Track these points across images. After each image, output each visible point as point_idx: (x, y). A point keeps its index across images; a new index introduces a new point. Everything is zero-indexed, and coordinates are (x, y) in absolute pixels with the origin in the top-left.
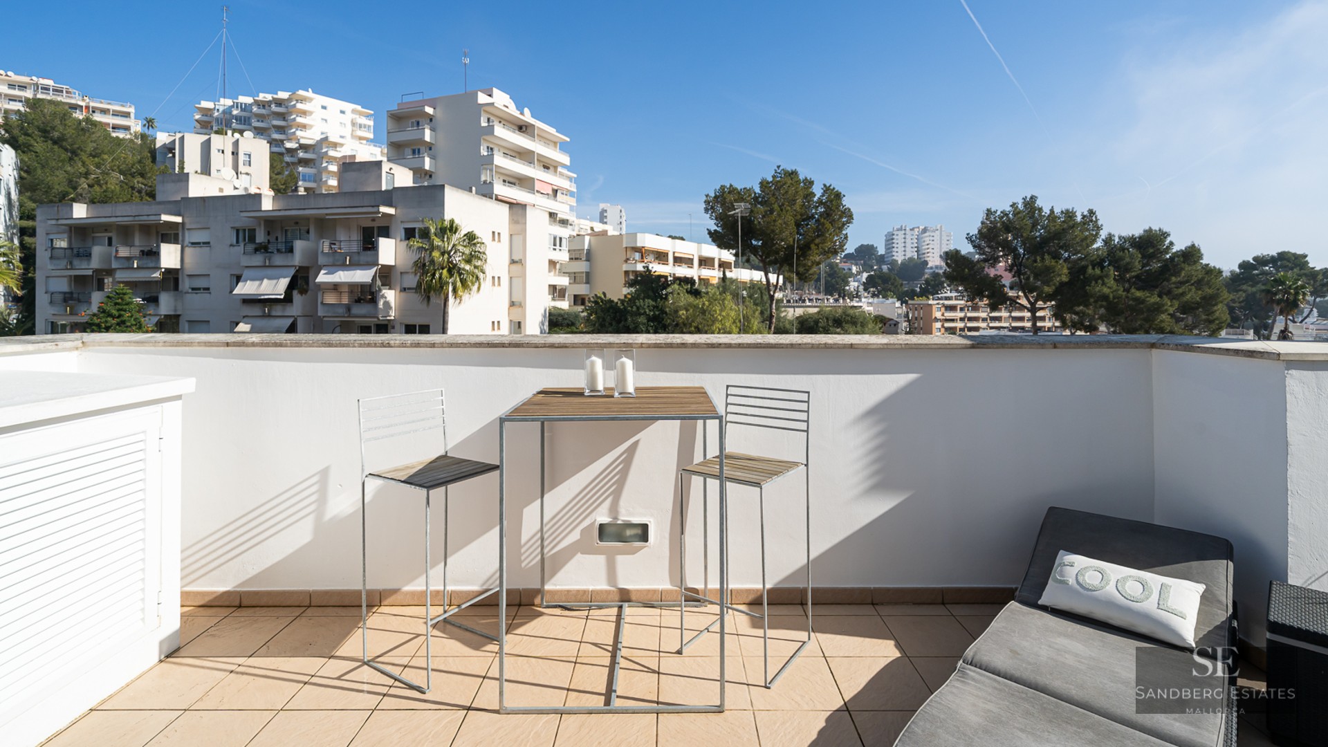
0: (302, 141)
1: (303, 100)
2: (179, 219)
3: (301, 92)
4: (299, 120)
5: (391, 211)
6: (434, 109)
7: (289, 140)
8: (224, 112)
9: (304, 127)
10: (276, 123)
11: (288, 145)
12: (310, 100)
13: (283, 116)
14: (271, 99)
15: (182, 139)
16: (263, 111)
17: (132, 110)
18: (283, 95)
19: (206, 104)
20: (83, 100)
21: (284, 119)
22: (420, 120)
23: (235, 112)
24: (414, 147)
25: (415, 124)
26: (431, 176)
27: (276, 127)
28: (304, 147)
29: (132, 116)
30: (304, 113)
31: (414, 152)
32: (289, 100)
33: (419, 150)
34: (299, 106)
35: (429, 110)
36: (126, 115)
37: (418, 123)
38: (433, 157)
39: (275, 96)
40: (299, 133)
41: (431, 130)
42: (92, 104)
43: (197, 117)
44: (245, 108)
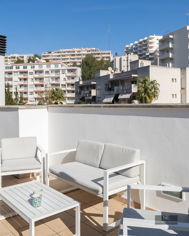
0: (150, 52)
1: (151, 39)
2: (95, 83)
3: (151, 36)
4: (150, 45)
5: (136, 76)
6: (173, 35)
7: (147, 52)
8: (131, 47)
9: (151, 47)
10: (144, 48)
11: (147, 54)
12: (153, 38)
13: (146, 45)
14: (142, 40)
15: (115, 59)
16: (141, 45)
17: (110, 52)
18: (146, 38)
19: (127, 46)
20: (101, 52)
21: (146, 46)
22: (169, 40)
23: (134, 47)
24: (167, 50)
25: (168, 42)
26: (172, 59)
27: (144, 49)
28: (151, 54)
29: (110, 53)
30: (151, 43)
31: (167, 52)
32: (147, 39)
33: (169, 51)
34: (150, 41)
35: (171, 36)
36: (109, 53)
37: (168, 41)
38: (172, 53)
39: (144, 39)
40: (150, 50)
41: (172, 43)
42: (102, 52)
43: (125, 50)
44: (136, 45)
